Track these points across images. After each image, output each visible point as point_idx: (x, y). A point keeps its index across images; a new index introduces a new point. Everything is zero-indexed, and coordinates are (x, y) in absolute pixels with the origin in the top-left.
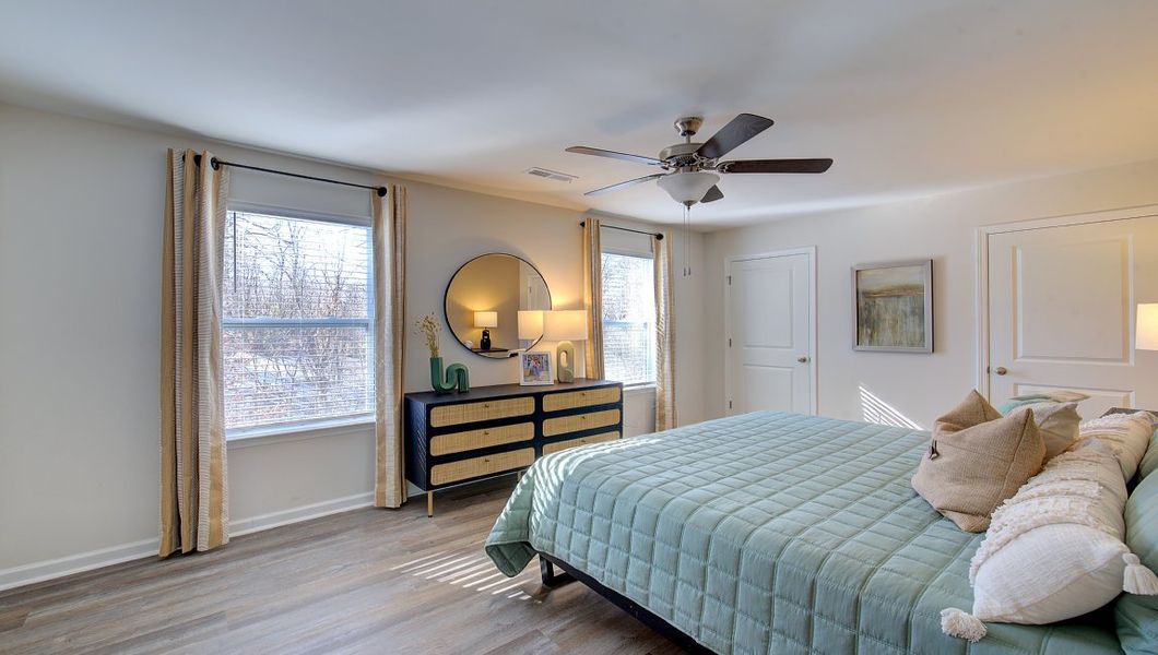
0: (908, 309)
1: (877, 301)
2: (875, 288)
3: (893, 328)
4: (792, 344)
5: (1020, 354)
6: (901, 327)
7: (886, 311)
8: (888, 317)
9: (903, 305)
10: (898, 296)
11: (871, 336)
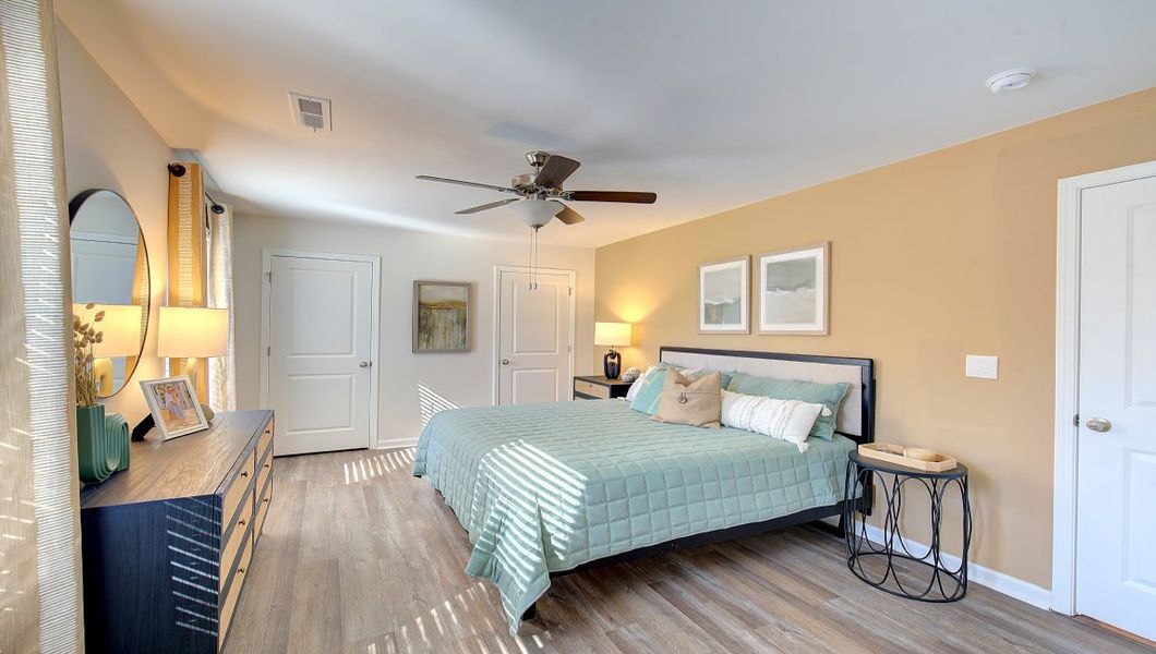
0: (455, 320)
1: (433, 311)
2: (432, 301)
3: (444, 333)
4: (351, 350)
5: (515, 350)
6: (450, 333)
7: (440, 320)
8: (441, 325)
9: (452, 316)
10: (449, 309)
11: (428, 341)
